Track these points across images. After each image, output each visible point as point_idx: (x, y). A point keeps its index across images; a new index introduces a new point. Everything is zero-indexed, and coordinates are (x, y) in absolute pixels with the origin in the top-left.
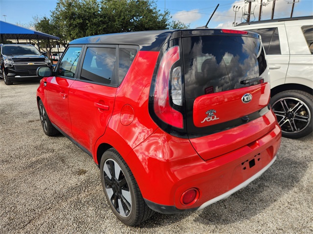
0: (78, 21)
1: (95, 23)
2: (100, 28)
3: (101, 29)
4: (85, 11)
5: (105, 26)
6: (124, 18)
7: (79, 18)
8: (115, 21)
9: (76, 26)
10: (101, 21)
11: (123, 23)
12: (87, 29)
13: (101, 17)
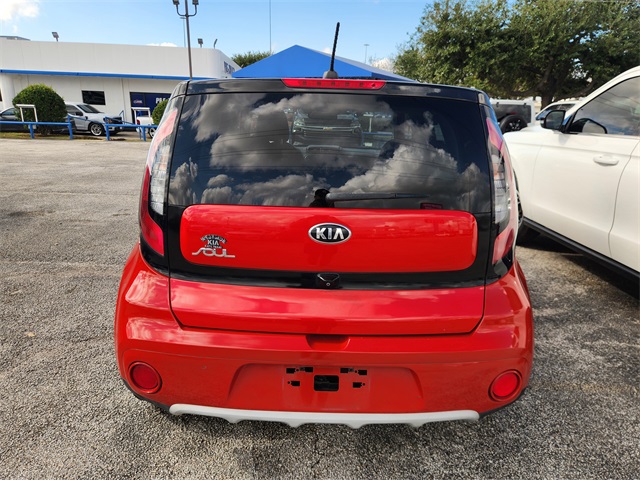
0: (451, 49)
1: (484, 52)
2: (493, 61)
3: (495, 64)
4: (470, 29)
5: (505, 56)
6: (557, 36)
7: (454, 44)
8: (531, 45)
9: (447, 59)
10: (500, 46)
11: (553, 46)
12: (467, 64)
13: (501, 36)
